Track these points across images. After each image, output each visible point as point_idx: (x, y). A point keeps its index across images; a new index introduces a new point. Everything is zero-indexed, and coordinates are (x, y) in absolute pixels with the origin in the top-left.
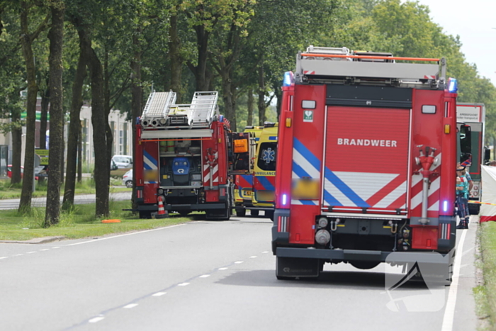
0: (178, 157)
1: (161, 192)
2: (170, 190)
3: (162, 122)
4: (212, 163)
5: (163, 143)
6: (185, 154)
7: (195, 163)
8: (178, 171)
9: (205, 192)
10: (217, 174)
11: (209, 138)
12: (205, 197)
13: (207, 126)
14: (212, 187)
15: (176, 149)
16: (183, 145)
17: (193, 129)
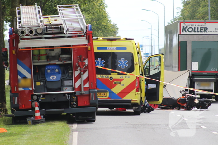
0: (50, 65)
1: (35, 98)
2: (44, 95)
3: (39, 31)
4: (82, 69)
5: (36, 52)
6: (56, 62)
7: (66, 69)
8: (51, 78)
9: (77, 97)
10: (87, 80)
11: (85, 45)
12: (77, 102)
13: (83, 34)
14: (83, 92)
15: (48, 58)
16: (53, 53)
17: (69, 37)
